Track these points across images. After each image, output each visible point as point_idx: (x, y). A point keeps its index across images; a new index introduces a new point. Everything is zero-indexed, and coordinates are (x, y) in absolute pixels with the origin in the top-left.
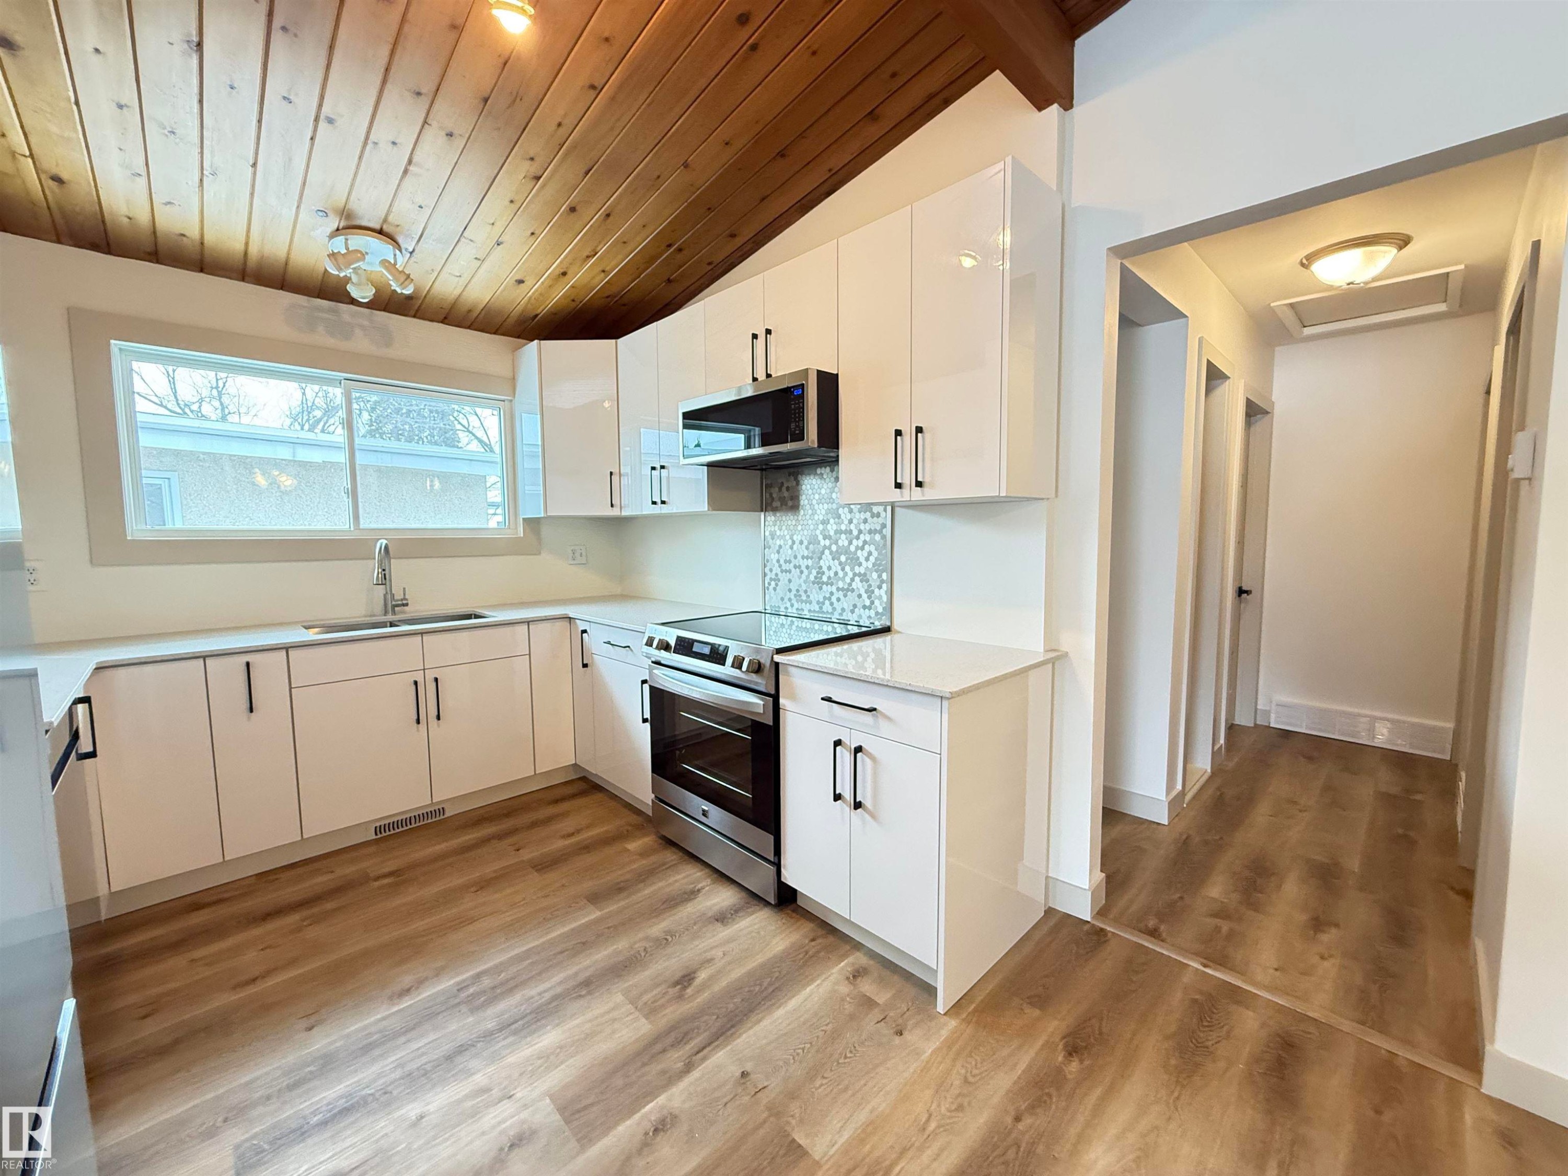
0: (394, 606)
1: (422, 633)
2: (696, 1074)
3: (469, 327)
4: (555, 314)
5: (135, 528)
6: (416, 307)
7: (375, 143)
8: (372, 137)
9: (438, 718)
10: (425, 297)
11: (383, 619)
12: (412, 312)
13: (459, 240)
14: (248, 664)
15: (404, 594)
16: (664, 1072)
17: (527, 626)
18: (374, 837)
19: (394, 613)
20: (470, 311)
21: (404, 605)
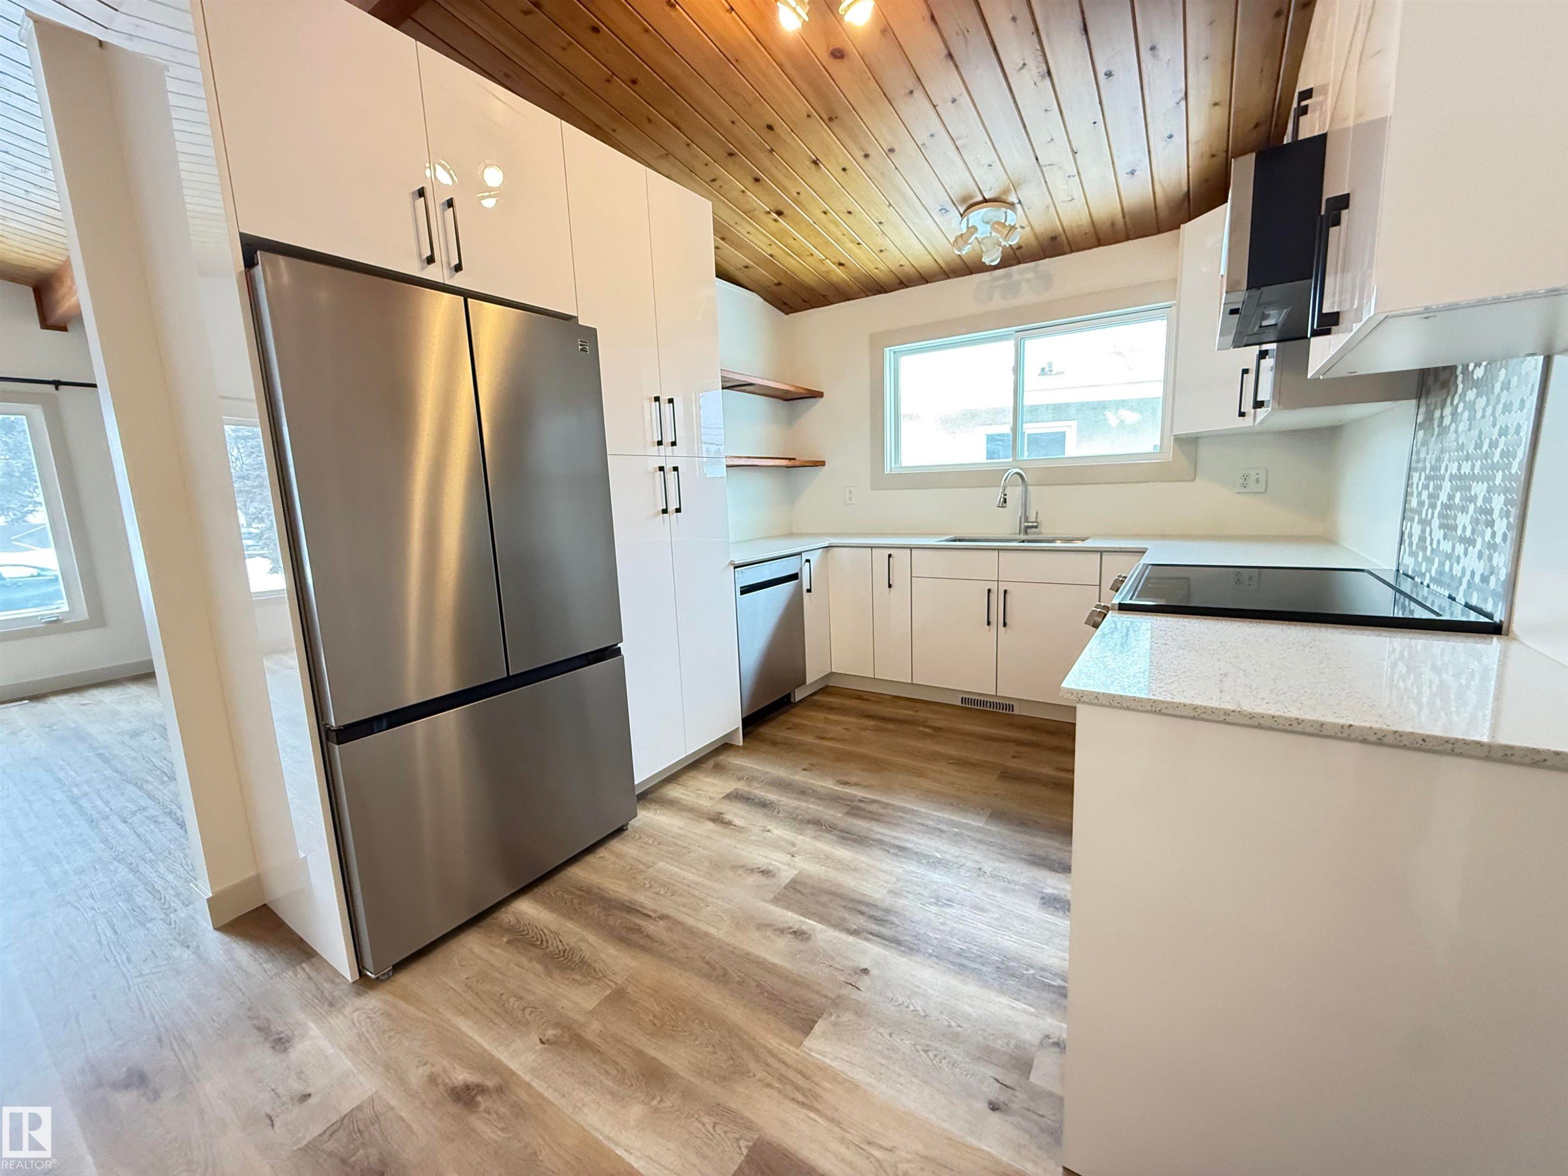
0: (1027, 527)
1: (999, 550)
2: (851, 939)
3: (1128, 238)
4: (1207, 180)
5: (893, 465)
6: (1065, 241)
7: (923, 145)
8: (920, 144)
9: (1005, 625)
10: (1064, 231)
11: (1017, 537)
12: (1068, 249)
13: (1042, 171)
14: (890, 556)
15: (1037, 518)
16: (844, 920)
17: (1099, 556)
18: (960, 704)
19: (1026, 533)
20: (1113, 224)
21: (1036, 527)
